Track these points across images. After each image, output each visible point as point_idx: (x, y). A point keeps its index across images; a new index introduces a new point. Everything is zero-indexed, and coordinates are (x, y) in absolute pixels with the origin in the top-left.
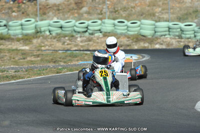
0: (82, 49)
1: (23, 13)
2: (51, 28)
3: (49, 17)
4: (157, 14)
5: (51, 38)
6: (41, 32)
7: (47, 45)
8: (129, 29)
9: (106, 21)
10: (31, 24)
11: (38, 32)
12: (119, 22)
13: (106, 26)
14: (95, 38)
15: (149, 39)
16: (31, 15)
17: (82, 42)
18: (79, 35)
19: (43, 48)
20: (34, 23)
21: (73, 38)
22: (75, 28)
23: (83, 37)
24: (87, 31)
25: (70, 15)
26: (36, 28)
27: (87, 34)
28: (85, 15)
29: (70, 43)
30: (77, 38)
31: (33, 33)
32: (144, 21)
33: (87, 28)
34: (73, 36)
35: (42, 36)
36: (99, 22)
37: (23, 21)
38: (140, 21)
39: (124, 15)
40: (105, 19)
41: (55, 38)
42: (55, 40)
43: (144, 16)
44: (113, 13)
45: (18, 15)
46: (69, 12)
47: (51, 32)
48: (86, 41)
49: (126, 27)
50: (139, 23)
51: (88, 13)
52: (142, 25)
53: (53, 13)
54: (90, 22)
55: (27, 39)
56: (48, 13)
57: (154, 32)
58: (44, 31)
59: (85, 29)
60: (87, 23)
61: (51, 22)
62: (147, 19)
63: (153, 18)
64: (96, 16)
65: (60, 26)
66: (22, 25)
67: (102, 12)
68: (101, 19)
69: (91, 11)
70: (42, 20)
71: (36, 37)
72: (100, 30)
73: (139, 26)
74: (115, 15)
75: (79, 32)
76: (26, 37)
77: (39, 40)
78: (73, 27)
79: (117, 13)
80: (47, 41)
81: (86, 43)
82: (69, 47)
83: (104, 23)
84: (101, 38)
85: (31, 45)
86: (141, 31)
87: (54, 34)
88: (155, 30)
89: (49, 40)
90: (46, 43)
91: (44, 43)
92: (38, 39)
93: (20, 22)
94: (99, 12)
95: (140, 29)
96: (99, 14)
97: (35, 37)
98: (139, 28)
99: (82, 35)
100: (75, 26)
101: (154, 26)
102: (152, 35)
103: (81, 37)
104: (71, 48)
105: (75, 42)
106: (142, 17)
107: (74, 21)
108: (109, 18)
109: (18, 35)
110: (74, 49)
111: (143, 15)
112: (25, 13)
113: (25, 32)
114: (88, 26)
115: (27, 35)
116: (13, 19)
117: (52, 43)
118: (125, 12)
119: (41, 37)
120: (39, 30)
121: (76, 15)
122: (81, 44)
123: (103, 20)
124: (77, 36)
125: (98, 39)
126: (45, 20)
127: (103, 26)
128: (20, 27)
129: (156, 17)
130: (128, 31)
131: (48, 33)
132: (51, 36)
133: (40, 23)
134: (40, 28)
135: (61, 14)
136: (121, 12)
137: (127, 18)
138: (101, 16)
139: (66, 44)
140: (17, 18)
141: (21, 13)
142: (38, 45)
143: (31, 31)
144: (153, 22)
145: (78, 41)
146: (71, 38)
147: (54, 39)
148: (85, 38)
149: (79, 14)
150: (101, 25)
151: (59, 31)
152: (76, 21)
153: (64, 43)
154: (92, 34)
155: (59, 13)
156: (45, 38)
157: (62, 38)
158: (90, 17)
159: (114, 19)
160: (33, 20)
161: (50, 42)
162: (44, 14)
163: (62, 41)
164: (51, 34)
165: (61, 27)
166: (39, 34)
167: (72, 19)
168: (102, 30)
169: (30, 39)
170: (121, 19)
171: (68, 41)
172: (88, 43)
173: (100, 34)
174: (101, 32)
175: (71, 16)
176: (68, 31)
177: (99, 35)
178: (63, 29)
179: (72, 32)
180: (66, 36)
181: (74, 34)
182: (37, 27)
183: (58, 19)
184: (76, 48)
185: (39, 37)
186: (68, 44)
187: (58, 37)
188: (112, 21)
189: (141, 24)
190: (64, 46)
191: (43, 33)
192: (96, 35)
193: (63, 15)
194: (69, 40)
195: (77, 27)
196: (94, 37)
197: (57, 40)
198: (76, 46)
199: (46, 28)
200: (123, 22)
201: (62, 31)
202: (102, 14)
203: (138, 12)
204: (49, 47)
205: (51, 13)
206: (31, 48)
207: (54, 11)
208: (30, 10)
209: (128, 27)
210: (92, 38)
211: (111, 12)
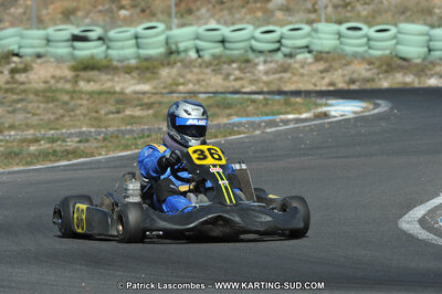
0: (265, 89)
1: (143, 11)
2: (201, 44)
3: (199, 18)
4: (437, 11)
5: (200, 66)
6: (178, 52)
7: (190, 81)
8: (372, 43)
9: (322, 26)
10: (156, 35)
11: (172, 53)
12: (349, 29)
13: (319, 38)
14: (297, 66)
15: (417, 65)
16: (159, 16)
17: (267, 73)
18: (262, 59)
19: (181, 88)
20: (162, 32)
21: (250, 65)
22: (254, 43)
23: (271, 62)
24: (279, 49)
25: (246, 14)
26: (167, 43)
27: (279, 56)
28: (279, 14)
29: (242, 75)
30: (257, 64)
31: (161, 55)
32: (406, 26)
33: (279, 42)
34: (247, 61)
35: (182, 61)
36: (307, 28)
37: (139, 29)
38: (396, 25)
39: (364, 13)
40: (320, 21)
41: (208, 65)
42: (208, 71)
43: (408, 14)
44: (340, 9)
45: (131, 15)
46: (243, 7)
47: (201, 53)
48: (275, 72)
49: (365, 40)
50: (393, 30)
51: (286, 9)
52: (399, 35)
53: (208, 10)
54: (285, 30)
55: (146, 68)
56: (198, 9)
57: (426, 50)
58: (186, 51)
59: (276, 46)
60: (280, 31)
61: (201, 30)
62: (413, 22)
63: (429, 18)
64: (302, 16)
65: (220, 39)
66: (136, 37)
67: (316, 7)
68: (310, 22)
69: (292, 5)
70: (183, 25)
71: (168, 64)
72: (307, 47)
73: (395, 37)
74: (344, 13)
75: (261, 52)
76: (145, 64)
77: (174, 71)
78: (249, 40)
79: (349, 8)
80: (192, 72)
81: (277, 76)
82: (237, 85)
83: (316, 31)
84: (310, 64)
85: (155, 82)
86: (399, 47)
87: (207, 56)
88: (428, 47)
89: (196, 70)
90: (189, 76)
91: (183, 77)
92: (173, 67)
93: (132, 31)
94: (309, 6)
95: (397, 44)
96: (309, 12)
97: (165, 62)
98: (394, 41)
99: (269, 59)
100: (253, 38)
101: (426, 38)
102: (422, 56)
103: (265, 62)
104: (243, 87)
105: (252, 73)
106: (402, 17)
107: (250, 28)
108: (328, 20)
109: (128, 59)
110: (248, 90)
111: (404, 13)
112: (148, 11)
113: (143, 52)
114: (282, 38)
115: (148, 59)
116: (120, 23)
117: (203, 77)
118: (366, 6)
119: (179, 64)
120: (174, 47)
121: (259, 14)
122: (265, 78)
123: (315, 25)
124: (256, 61)
125: (303, 67)
126: (191, 25)
127: (313, 38)
128: (134, 41)
129: (435, 18)
130: (370, 48)
131: (193, 54)
132: (200, 60)
133: (177, 32)
134: (176, 44)
135: (226, 12)
136: (359, 7)
137: (370, 19)
138: (313, 16)
139: (232, 77)
140: (129, 22)
141: (138, 10)
142: (169, 81)
143: (155, 50)
144: (425, 28)
145: (260, 72)
146: (243, 66)
147: (207, 67)
148: (273, 65)
149: (265, 11)
150: (309, 35)
151: (218, 50)
152: (257, 27)
153: (228, 75)
154: (291, 56)
155: (222, 10)
156: (188, 65)
157: (225, 66)
158: (290, 19)
159: (340, 22)
160: (161, 26)
161: (197, 74)
162: (190, 12)
163: (224, 72)
164: (199, 56)
165: (223, 42)
166: (173, 57)
167: (248, 23)
168: (312, 48)
169: (154, 67)
170: (357, 21)
171: (237, 73)
172: (282, 75)
173: (308, 55)
174: (310, 52)
175: (248, 17)
176: (237, 50)
177: (306, 59)
178: (227, 45)
179: (246, 51)
180: (233, 62)
181: (251, 56)
182: (170, 41)
183: (218, 22)
184: (253, 88)
185: (175, 63)
186: (236, 80)
187: (216, 62)
188: (335, 27)
189: (399, 32)
190: (226, 84)
191: (183, 55)
192: (300, 57)
193: (231, 13)
194: (240, 69)
195: (256, 40)
196: (296, 62)
197: (214, 70)
198: (253, 82)
199: (190, 44)
200: (359, 29)
201: (225, 48)
202: (315, 11)
203: (396, 7)
204: (195, 85)
205: (203, 10)
206: (155, 88)
207: (210, 6)
208: (158, 4)
209: (369, 40)
210: (289, 65)
211: (336, 7)
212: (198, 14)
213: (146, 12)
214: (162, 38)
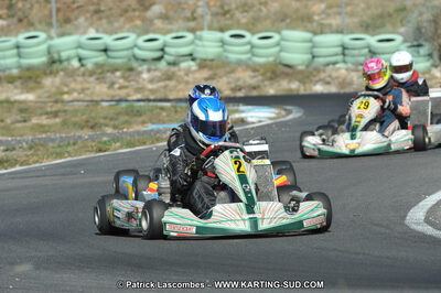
0: (152, 97)
1: (20, 21)
2: (83, 53)
3: (77, 28)
4: (316, 18)
5: (83, 75)
6: (60, 61)
7: (74, 90)
8: (256, 51)
9: (206, 34)
10: (39, 44)
11: (54, 63)
12: (232, 36)
13: (203, 46)
14: (182, 73)
15: (301, 72)
16: (37, 25)
17: (151, 81)
18: (145, 67)
19: (66, 97)
20: (44, 42)
21: (134, 73)
22: (137, 51)
23: (155, 70)
24: (159, 59)
25: (124, 23)
26: (49, 53)
27: (162, 65)
28: (158, 23)
29: (126, 84)
30: (141, 73)
31: (43, 64)
32: (288, 33)
33: (162, 50)
34: (131, 69)
35: (64, 70)
36: (190, 36)
37: (21, 38)
38: (279, 32)
39: (244, 21)
40: (202, 29)
41: (92, 74)
42: (92, 79)
43: (288, 21)
44: (219, 17)
45: (9, 26)
46: (121, 15)
47: (84, 62)
48: (160, 80)
49: (248, 47)
50: (276, 37)
51: (165, 17)
52: (283, 43)
53: (86, 19)
54: (168, 38)
55: (29, 77)
56: (76, 19)
57: (310, 56)
58: (68, 59)
59: (158, 54)
60: (162, 39)
61: (83, 39)
62: (294, 28)
63: (309, 25)
64: (181, 23)
65: (102, 48)
66: (18, 47)
67: (196, 15)
68: (193, 30)
69: (171, 13)
70: (62, 35)
71: (51, 73)
72: (191, 55)
73: (278, 44)
74: (224, 21)
75: (144, 60)
76: (28, 74)
77: (57, 80)
78: (132, 48)
79: (228, 16)
80: (75, 80)
81: (162, 84)
82: (123, 93)
83: (200, 39)
84: (195, 71)
85: (39, 92)
86: (283, 54)
87: (89, 65)
88: (312, 53)
89: (80, 79)
90: (73, 85)
91: (67, 86)
92: (55, 76)
93: (13, 40)
94: (189, 14)
95: (281, 51)
96: (188, 20)
97: (48, 72)
98: (277, 49)
99: (153, 67)
100: (136, 46)
101: (310, 45)
102: (306, 62)
103: (149, 70)
104: (128, 95)
105: (137, 82)
106: (283, 24)
107: (133, 36)
108: (210, 28)
109: (10, 69)
110: (135, 98)
111: (285, 19)
112: (25, 20)
113: (25, 62)
114: (165, 46)
115: (30, 68)
117: (87, 85)
118: (245, 14)
119: (62, 73)
120: (56, 56)
121: (138, 22)
122: (150, 86)
123: (198, 33)
124: (140, 69)
125: (187, 75)
126: (70, 34)
127: (197, 45)
128: (15, 51)
129: (315, 24)
130: (254, 55)
131: (75, 63)
132: (82, 69)
133: (58, 42)
134: (59, 53)
135: (104, 21)
136: (238, 15)
137: (251, 27)
138: (192, 24)
139: (117, 86)
140: (6, 31)
141: (15, 19)
142: (54, 90)
143: (39, 60)
144: (307, 35)
145: (144, 80)
146: (127, 74)
147: (91, 75)
148: (158, 74)
149: (144, 20)
150: (192, 43)
151: (101, 58)
152: (139, 36)
153: (112, 85)
154: (174, 64)
155: (100, 19)
156: (71, 74)
157: (109, 74)
158: (169, 27)
159: (222, 30)
160: (43, 36)
161: (82, 83)
162: (67, 21)
163: (108, 80)
164: (82, 65)
165: (105, 50)
166: (56, 66)
167: (129, 31)
168: (195, 55)
169: (38, 77)
170: (238, 28)
171: (121, 81)
172: (167, 82)
173: (192, 63)
174: (193, 60)
175: (127, 26)
176: (119, 58)
177: (190, 67)
178: (110, 53)
179: (130, 60)
180: (117, 70)
181: (135, 64)
182: (53, 50)
183: (97, 31)
184: (139, 96)
185: (58, 72)
186: (121, 88)
187: (99, 71)
188: (218, 35)
189: (283, 39)
190: (112, 92)
191: (65, 64)
192: (183, 65)
193: (110, 23)
194: (123, 77)
195: (140, 48)
196: (179, 70)
197: (98, 79)
198: (138, 90)
199: (72, 53)
200: (242, 36)
201: (108, 57)
202: (194, 19)
203: (275, 14)
204: (80, 93)
205: (81, 20)
206: (39, 97)
207: (88, 15)
208: (36, 13)
209: (253, 47)
210: (173, 73)
211: (215, 15)
212: (76, 23)
213: (24, 22)
214: (44, 47)
